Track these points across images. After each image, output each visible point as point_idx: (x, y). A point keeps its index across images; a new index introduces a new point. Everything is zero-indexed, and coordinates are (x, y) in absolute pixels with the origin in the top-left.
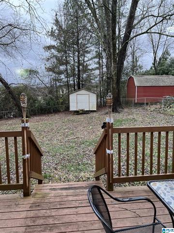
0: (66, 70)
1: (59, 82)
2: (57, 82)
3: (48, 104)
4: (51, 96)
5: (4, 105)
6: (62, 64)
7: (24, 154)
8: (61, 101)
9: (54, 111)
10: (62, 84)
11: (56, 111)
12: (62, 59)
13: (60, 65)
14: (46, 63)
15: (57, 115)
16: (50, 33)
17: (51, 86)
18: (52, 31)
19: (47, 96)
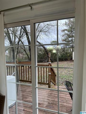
0: (72, 40)
1: (68, 46)
2: (67, 46)
3: (62, 56)
4: (64, 53)
5: (43, 57)
6: (70, 37)
7: (49, 73)
8: (68, 55)
9: (65, 60)
10: (70, 47)
11: (66, 60)
12: (70, 35)
13: (69, 38)
14: (62, 37)
15: (66, 62)
16: (64, 24)
17: (64, 48)
18: (66, 23)
19: (62, 53)
